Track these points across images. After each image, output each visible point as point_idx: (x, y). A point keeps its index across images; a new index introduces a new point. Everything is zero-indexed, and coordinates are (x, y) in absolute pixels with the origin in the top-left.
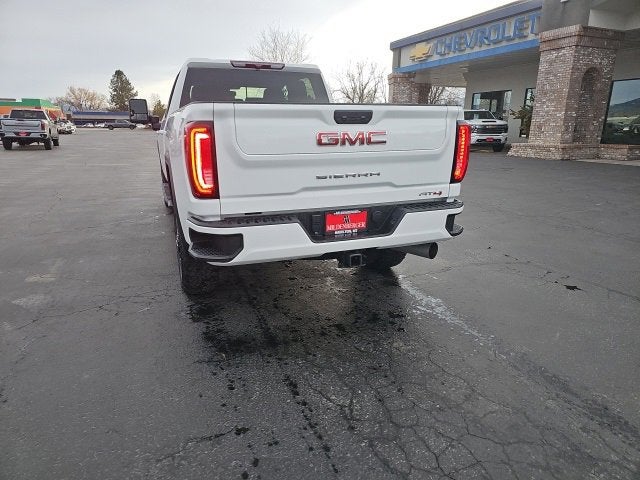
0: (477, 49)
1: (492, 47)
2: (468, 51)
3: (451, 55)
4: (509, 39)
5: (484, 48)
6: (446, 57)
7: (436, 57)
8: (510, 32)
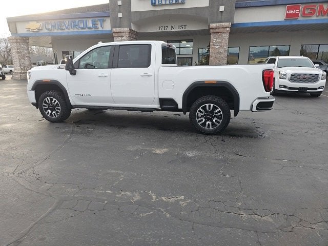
0: (71, 30)
1: (80, 30)
2: (66, 30)
3: (56, 31)
4: (90, 28)
5: (76, 30)
6: (53, 31)
7: (45, 31)
8: (90, 25)
